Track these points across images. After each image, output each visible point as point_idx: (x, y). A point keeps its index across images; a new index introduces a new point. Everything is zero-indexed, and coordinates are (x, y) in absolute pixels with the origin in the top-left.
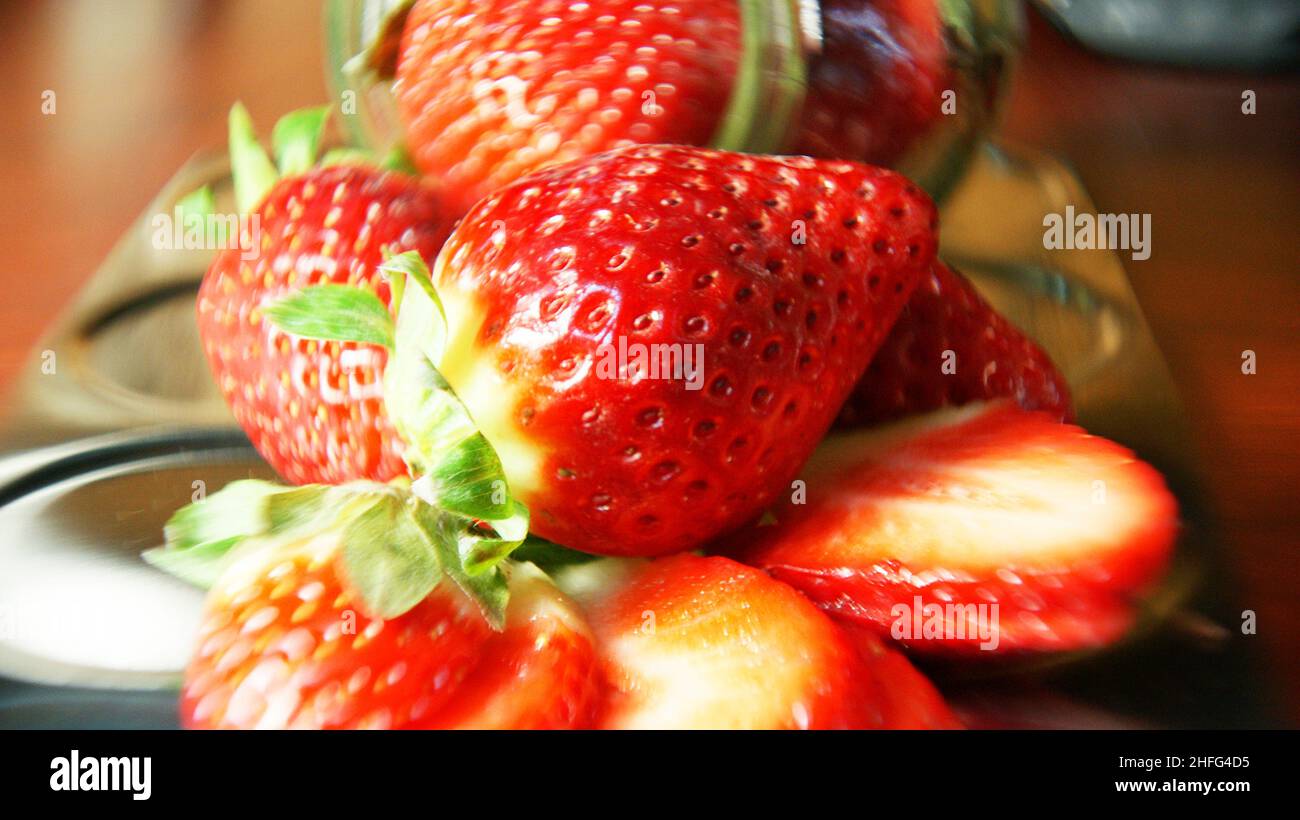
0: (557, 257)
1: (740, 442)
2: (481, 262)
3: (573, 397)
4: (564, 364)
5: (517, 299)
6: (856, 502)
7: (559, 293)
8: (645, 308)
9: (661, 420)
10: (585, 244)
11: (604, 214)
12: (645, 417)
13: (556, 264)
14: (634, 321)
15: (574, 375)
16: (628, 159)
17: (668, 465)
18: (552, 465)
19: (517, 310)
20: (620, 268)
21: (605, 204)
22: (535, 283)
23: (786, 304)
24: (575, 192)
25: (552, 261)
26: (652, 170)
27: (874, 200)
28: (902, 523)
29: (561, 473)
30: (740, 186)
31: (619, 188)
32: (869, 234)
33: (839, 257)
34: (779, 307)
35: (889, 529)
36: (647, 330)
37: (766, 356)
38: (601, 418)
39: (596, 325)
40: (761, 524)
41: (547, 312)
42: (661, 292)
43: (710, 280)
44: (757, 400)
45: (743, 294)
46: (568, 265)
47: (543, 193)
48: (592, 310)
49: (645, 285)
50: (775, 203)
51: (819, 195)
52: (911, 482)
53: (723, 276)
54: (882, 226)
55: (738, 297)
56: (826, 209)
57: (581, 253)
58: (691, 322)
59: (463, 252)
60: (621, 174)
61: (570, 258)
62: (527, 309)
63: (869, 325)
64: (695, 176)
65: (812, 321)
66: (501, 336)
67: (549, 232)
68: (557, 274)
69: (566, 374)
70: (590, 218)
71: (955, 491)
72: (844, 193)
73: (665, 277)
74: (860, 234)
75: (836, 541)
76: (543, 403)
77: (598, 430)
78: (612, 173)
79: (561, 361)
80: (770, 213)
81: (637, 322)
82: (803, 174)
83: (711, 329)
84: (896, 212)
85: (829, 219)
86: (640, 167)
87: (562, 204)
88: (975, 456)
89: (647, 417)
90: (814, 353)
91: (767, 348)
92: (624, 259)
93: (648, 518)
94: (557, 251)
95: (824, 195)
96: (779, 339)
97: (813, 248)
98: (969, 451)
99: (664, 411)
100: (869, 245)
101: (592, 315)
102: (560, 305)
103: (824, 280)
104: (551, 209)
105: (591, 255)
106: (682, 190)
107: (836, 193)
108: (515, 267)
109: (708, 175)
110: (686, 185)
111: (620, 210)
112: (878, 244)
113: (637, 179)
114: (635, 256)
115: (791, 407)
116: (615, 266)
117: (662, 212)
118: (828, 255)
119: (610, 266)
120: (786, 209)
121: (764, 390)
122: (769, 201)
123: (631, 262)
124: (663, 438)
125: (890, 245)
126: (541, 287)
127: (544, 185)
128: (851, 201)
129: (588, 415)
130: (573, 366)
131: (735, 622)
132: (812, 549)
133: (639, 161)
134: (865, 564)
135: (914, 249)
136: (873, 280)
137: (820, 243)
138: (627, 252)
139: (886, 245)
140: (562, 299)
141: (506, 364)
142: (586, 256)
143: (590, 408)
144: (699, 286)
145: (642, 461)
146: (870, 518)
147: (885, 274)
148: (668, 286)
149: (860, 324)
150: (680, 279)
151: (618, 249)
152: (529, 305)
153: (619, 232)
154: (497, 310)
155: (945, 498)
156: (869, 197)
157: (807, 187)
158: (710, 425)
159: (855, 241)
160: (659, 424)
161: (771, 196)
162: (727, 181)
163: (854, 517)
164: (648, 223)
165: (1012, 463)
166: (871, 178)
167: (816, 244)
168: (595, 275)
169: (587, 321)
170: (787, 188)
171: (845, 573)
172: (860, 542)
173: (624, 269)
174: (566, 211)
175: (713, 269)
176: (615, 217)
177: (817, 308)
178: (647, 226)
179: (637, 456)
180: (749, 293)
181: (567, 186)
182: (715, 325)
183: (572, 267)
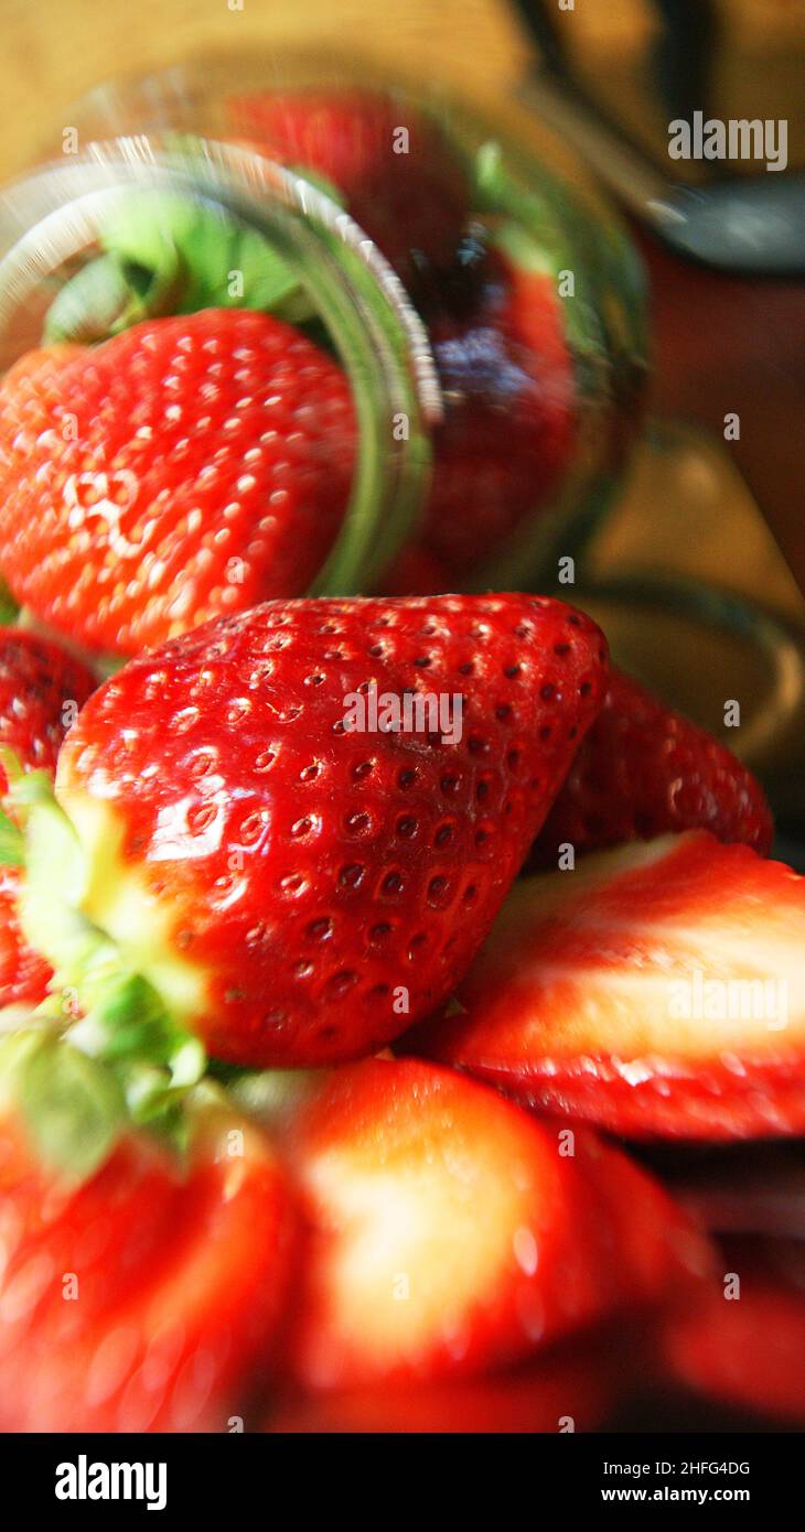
0: (197, 759)
1: (419, 939)
2: (111, 766)
3: (232, 919)
4: (221, 882)
5: (157, 812)
6: (549, 976)
7: (205, 803)
8: (300, 812)
9: (330, 932)
10: (225, 741)
11: (243, 703)
12: (314, 928)
13: (197, 768)
14: (291, 827)
15: (230, 894)
16: (258, 629)
17: (345, 975)
18: (218, 987)
19: (159, 825)
20: (268, 768)
21: (243, 691)
22: (175, 792)
23: (452, 782)
24: (207, 675)
25: (191, 766)
26: (287, 641)
27: (536, 641)
28: (605, 1005)
29: (229, 996)
30: (386, 645)
31: (256, 669)
32: (534, 682)
33: (504, 713)
34: (446, 783)
35: (591, 1010)
36: (307, 836)
37: (438, 843)
38: (266, 937)
39: (249, 836)
40: (448, 1014)
41: (195, 824)
42: (317, 792)
43: (368, 768)
44: (432, 893)
45: (406, 778)
46: (211, 768)
47: (170, 679)
48: (244, 820)
49: (298, 785)
50: (428, 662)
51: (475, 644)
52: (606, 948)
53: (382, 762)
54: (548, 670)
55: (401, 784)
56: (484, 661)
57: (223, 755)
58: (353, 821)
59: (89, 754)
60: (254, 651)
61: (211, 760)
62: (170, 824)
63: (544, 782)
64: (337, 644)
65: (482, 793)
66: (146, 854)
67: (184, 728)
68: (199, 781)
69: (222, 893)
70: (227, 709)
71: (660, 957)
72: (502, 638)
73: (319, 772)
74: (526, 684)
75: (533, 1028)
76: (202, 925)
77: (264, 949)
78: (244, 649)
79: (215, 879)
80: (423, 677)
81: (295, 828)
82: (453, 620)
83: (374, 826)
84: (562, 650)
85: (490, 671)
86: (275, 639)
87: (194, 692)
88: (673, 911)
89: (317, 929)
90: (490, 828)
91: (440, 832)
92: (272, 755)
93: (328, 1032)
94: (195, 753)
95: (480, 643)
96: (449, 821)
97: (475, 709)
98: (666, 903)
99: (335, 920)
100: (537, 696)
101: (244, 825)
102: (207, 817)
103: (492, 744)
104: (182, 698)
105: (234, 756)
106: (326, 664)
107: (493, 641)
108: (151, 770)
109: (350, 637)
110: (327, 656)
111: (259, 697)
112: (546, 690)
113: (273, 655)
114: (282, 753)
115: (471, 891)
116: (264, 766)
117: (307, 695)
118: (493, 715)
119: (256, 767)
120: (440, 667)
121: (440, 880)
122: (421, 660)
123: (279, 760)
124: (335, 948)
125: (558, 691)
126: (182, 796)
127: (170, 669)
128: (512, 646)
129: (252, 934)
130: (229, 884)
131: (437, 1139)
132: (508, 1038)
133: (272, 631)
134: (568, 1057)
135: (585, 687)
136: (545, 732)
137: (482, 703)
138: (275, 749)
139: (555, 690)
140: (208, 810)
141: (156, 885)
142: (230, 758)
143: (253, 927)
144: (357, 778)
145: (315, 977)
146: (569, 997)
147: (557, 722)
148: (324, 783)
149: (535, 782)
150: (334, 772)
151: (265, 746)
152: (172, 818)
153: (261, 725)
154: (137, 822)
155: (649, 968)
156: (529, 638)
157: (461, 636)
158: (386, 926)
159: (520, 695)
160: (329, 934)
161: (424, 653)
162: (372, 642)
163: (550, 996)
164: (293, 711)
165: (717, 919)
166: (529, 612)
167: (479, 705)
168: (242, 780)
169: (239, 832)
170: (439, 641)
171: (550, 1069)
172: (562, 1030)
173: (273, 769)
174: (198, 700)
175: (371, 756)
176: (255, 706)
177: (488, 777)
178: (291, 715)
179: (309, 971)
180: (412, 777)
181: (197, 669)
182: (380, 820)
183: (214, 773)
